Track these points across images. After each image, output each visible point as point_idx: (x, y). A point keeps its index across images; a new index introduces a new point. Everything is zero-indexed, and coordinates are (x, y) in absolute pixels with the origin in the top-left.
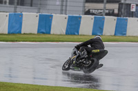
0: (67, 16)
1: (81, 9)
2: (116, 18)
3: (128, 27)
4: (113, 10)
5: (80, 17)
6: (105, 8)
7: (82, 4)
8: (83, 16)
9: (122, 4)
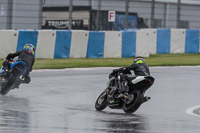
0: (17, 32)
1: (37, 21)
2: (88, 32)
3: (105, 44)
4: (82, 21)
5: (37, 33)
6: (71, 18)
7: (37, 14)
8: (40, 31)
9: (95, 11)
